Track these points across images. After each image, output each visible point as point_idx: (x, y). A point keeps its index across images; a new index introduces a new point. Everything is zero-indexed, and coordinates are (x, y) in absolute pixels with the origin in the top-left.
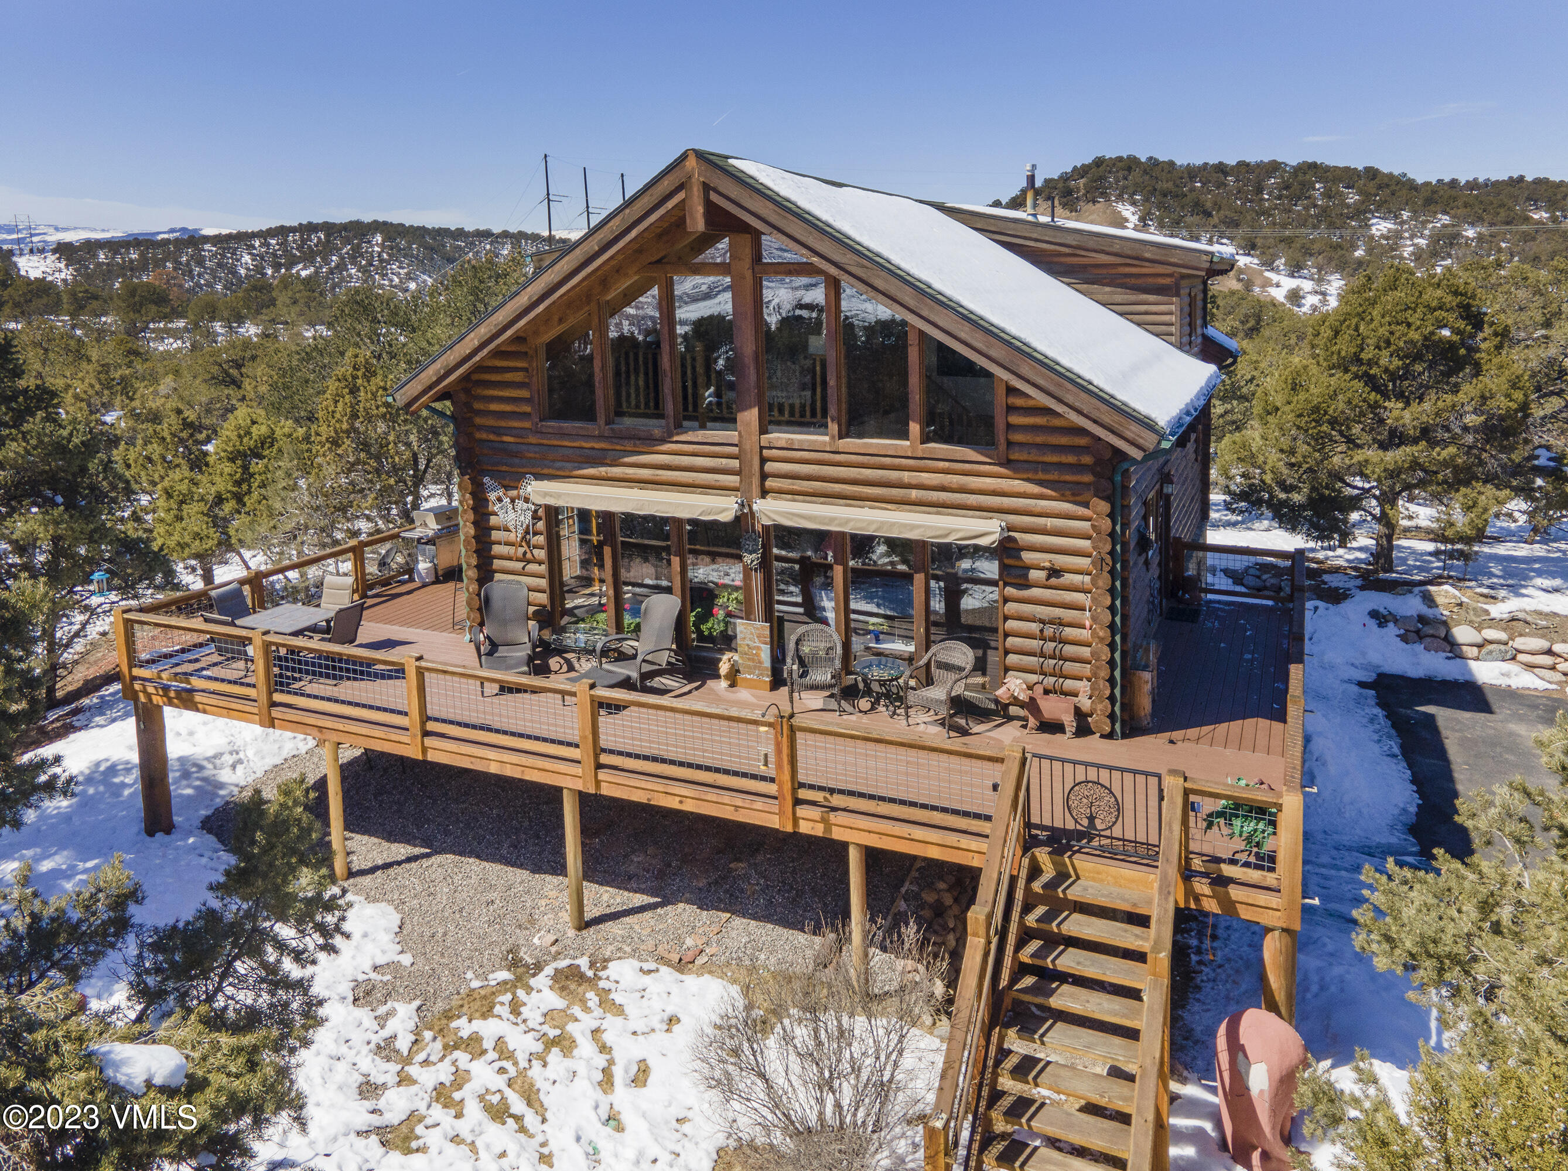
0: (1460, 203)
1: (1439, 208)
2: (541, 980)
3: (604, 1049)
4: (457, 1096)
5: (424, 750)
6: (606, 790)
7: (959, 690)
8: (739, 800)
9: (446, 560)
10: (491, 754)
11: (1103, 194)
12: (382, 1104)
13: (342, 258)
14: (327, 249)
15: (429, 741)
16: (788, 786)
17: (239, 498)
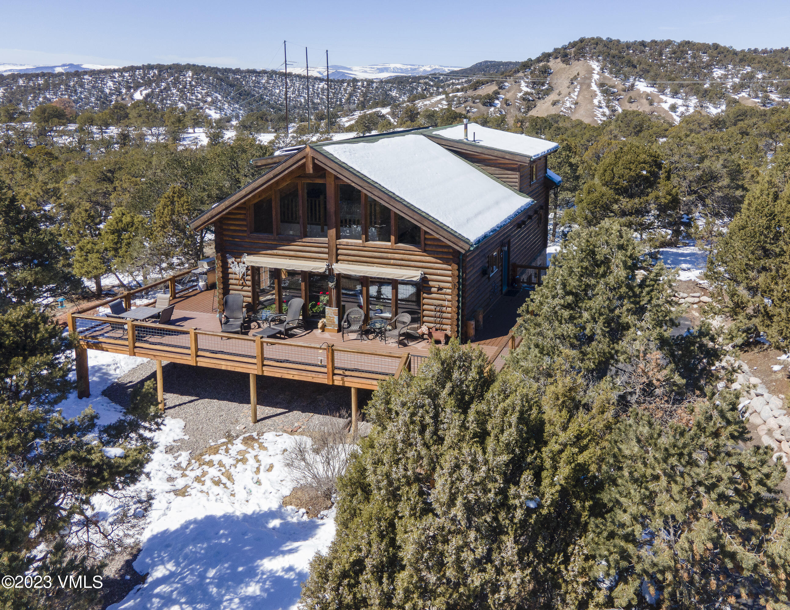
0: (756, 61)
1: (746, 63)
2: (238, 441)
3: (258, 461)
4: (203, 479)
5: (197, 362)
6: (266, 374)
7: (404, 330)
8: (313, 375)
9: (211, 280)
10: (223, 363)
11: (583, 56)
12: (175, 483)
13: (168, 84)
14: (159, 79)
15: (198, 359)
16: (331, 369)
17: (116, 250)
